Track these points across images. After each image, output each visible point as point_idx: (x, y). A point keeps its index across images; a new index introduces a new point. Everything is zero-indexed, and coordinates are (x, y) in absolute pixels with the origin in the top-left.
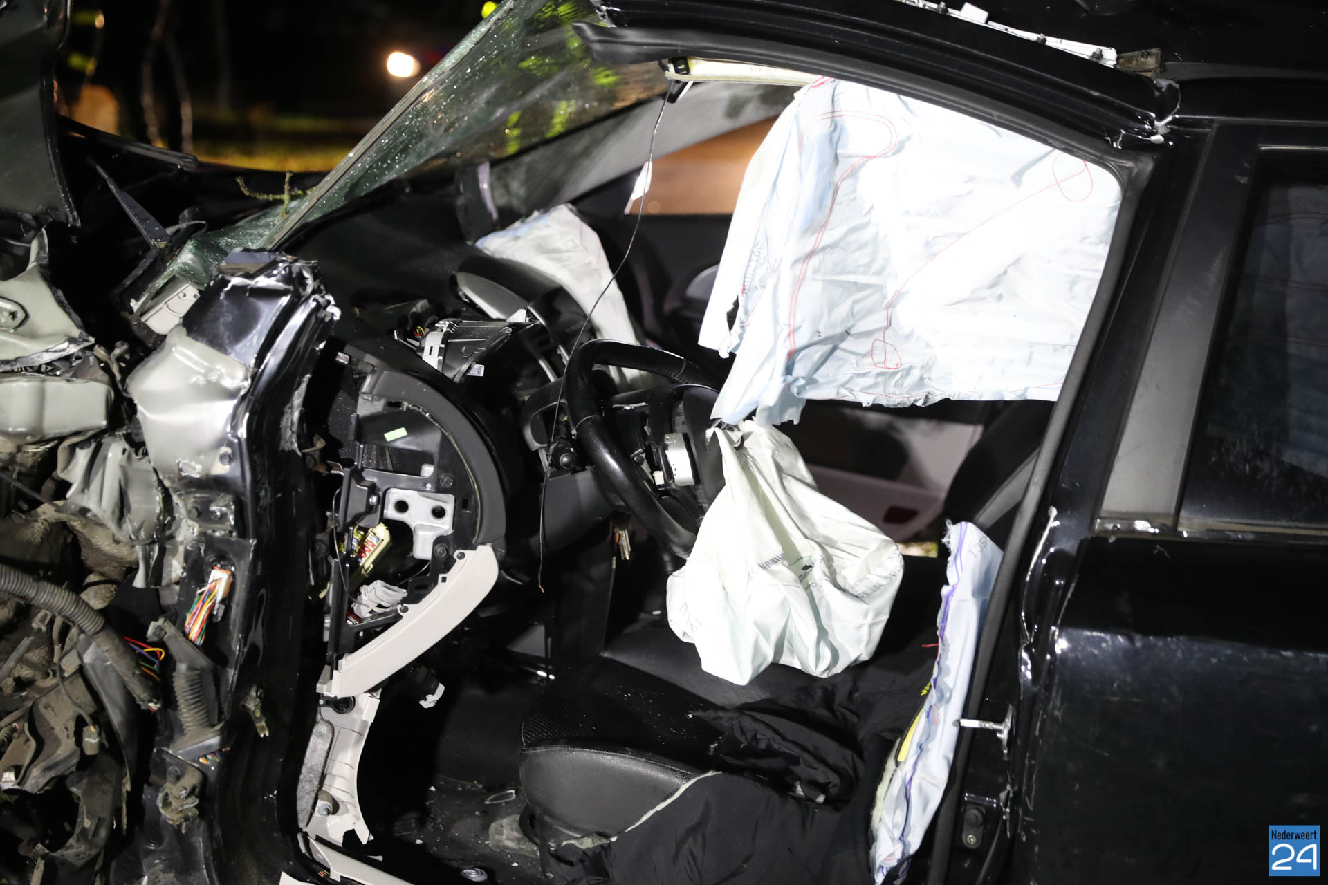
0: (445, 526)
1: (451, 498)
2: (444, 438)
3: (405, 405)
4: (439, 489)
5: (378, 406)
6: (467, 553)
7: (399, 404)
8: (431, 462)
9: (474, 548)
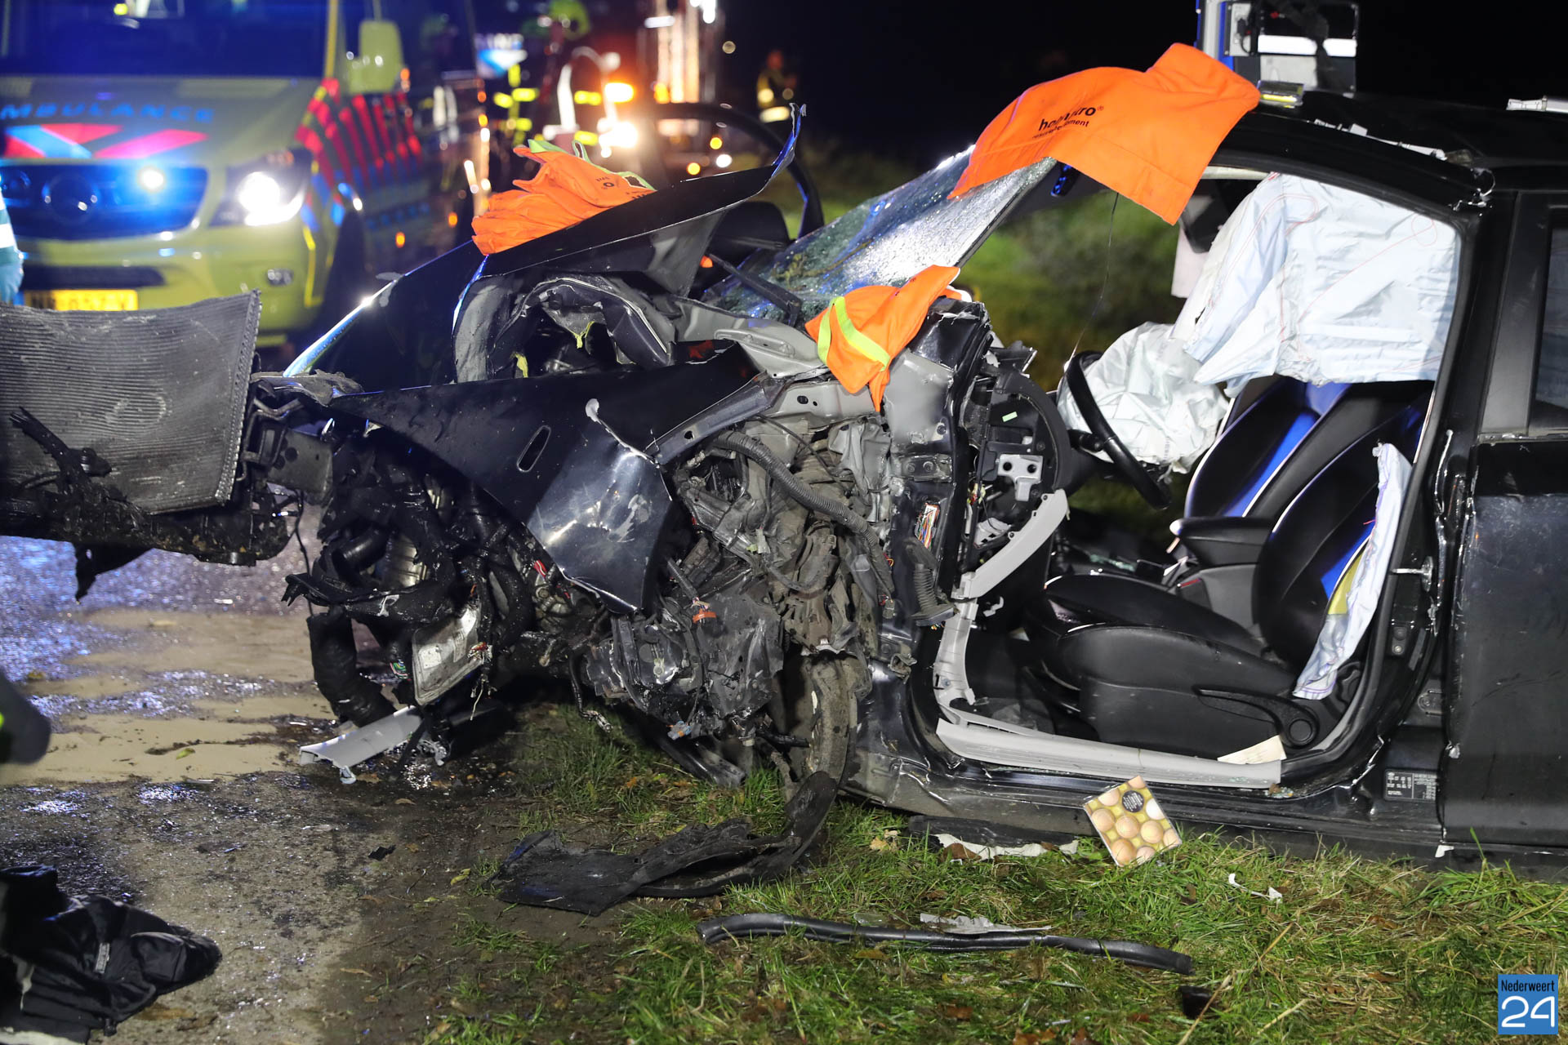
0: (1036, 477)
1: (1041, 458)
2: (1040, 417)
3: (1020, 396)
4: (1036, 452)
5: (1005, 397)
6: (1049, 495)
7: (1016, 396)
8: (1030, 435)
9: (1052, 492)
